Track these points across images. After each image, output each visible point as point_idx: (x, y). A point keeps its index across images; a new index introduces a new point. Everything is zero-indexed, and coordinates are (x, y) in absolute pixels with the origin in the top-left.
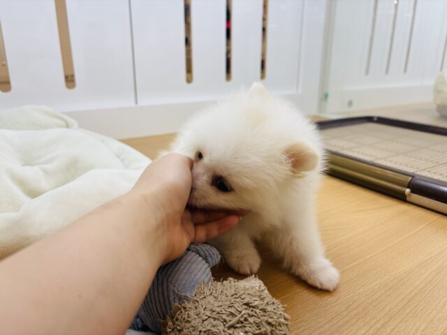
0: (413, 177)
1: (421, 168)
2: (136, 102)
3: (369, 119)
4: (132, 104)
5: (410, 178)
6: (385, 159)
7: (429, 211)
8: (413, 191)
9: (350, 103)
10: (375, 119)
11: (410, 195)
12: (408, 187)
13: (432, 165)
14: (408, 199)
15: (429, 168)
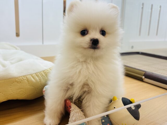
3: (138, 53)
4: (41, 43)
5: (144, 72)
9: (132, 47)
10: (140, 53)
11: (144, 79)
12: (144, 76)
14: (144, 80)
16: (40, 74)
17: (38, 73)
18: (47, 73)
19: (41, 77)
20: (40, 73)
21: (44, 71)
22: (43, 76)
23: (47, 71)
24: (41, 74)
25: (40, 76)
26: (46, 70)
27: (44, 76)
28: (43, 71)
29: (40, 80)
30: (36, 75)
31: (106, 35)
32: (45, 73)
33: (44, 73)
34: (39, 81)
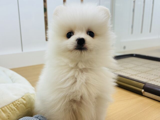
0: (145, 84)
1: (151, 79)
2: (22, 51)
3: (131, 55)
6: (136, 75)
7: (153, 100)
8: (145, 91)
9: (125, 48)
10: (134, 55)
11: (144, 92)
12: (143, 89)
13: (157, 78)
14: (143, 94)
15: (155, 79)
16: (8, 108)
17: (5, 107)
18: (18, 105)
19: (10, 113)
20: (8, 106)
21: (14, 102)
22: (12, 110)
23: (18, 101)
24: (10, 107)
25: (9, 111)
26: (16, 101)
27: (15, 110)
28: (12, 103)
29: (8, 116)
30: (3, 110)
31: (95, 37)
32: (16, 105)
33: (14, 106)
34: (8, 118)
